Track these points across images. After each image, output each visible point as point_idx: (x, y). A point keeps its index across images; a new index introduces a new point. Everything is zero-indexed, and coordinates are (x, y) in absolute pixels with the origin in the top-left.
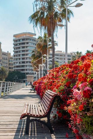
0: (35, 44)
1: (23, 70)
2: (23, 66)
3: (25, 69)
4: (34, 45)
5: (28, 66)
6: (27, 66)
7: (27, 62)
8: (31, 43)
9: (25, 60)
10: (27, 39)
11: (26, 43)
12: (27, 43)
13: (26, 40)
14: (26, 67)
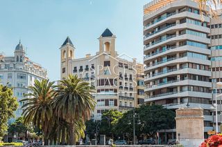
0: (207, 23)
1: (170, 101)
2: (171, 89)
3: (176, 98)
4: (202, 25)
5: (186, 88)
6: (181, 87)
7: (183, 77)
8: (193, 21)
9: (178, 72)
10: (181, 9)
11: (178, 21)
12: (183, 20)
13: (177, 11)
14: (181, 91)
